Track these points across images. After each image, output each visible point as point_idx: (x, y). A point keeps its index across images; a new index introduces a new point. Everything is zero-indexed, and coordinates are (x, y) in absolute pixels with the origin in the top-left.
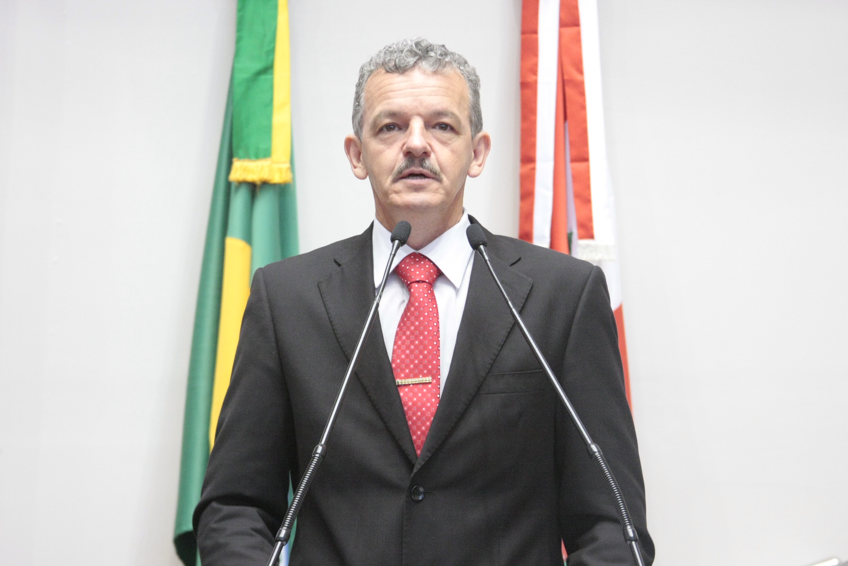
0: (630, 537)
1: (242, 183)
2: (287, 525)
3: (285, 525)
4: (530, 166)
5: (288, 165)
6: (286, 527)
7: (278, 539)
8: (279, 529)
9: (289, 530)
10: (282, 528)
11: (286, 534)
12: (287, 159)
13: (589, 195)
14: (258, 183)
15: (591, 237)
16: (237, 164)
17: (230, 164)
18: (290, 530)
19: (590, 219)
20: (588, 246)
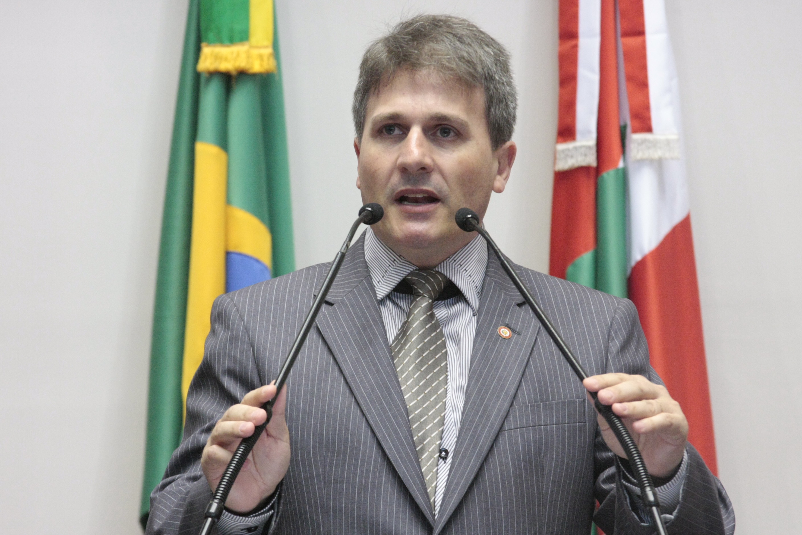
0: (650, 502)
1: (214, 74)
2: (219, 497)
3: (217, 497)
4: (572, 43)
5: (270, 50)
6: (218, 500)
7: (208, 514)
8: (209, 502)
9: (221, 503)
10: (213, 500)
11: (217, 509)
12: (268, 42)
13: (646, 77)
14: (234, 73)
15: (649, 130)
16: (207, 50)
17: (198, 50)
18: (223, 503)
19: (647, 107)
20: (644, 141)
